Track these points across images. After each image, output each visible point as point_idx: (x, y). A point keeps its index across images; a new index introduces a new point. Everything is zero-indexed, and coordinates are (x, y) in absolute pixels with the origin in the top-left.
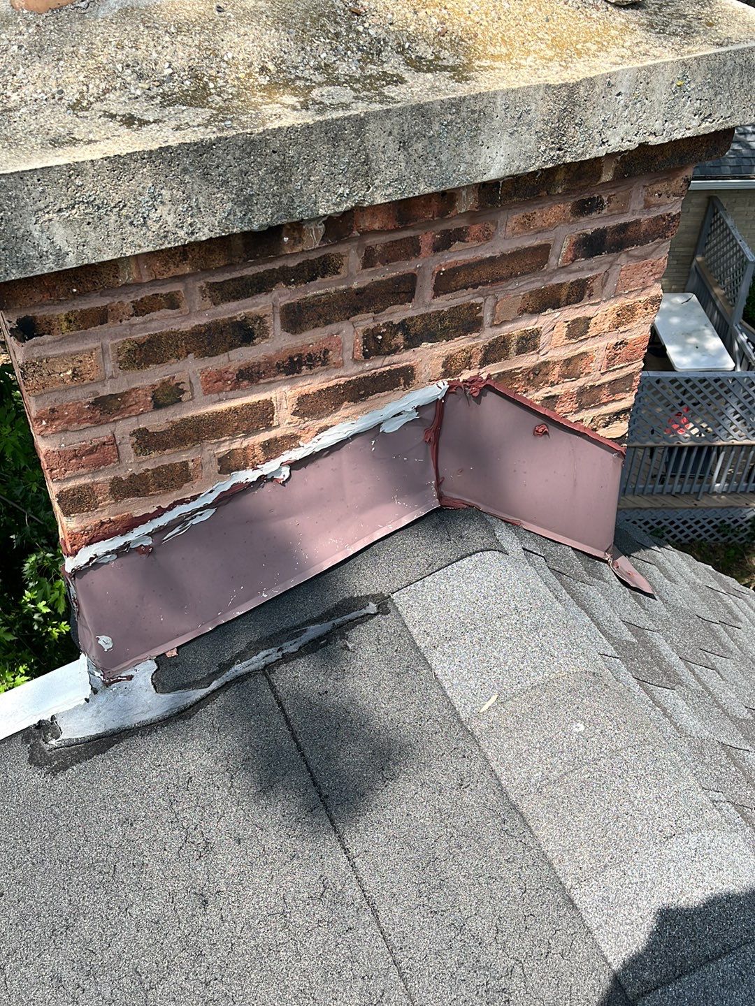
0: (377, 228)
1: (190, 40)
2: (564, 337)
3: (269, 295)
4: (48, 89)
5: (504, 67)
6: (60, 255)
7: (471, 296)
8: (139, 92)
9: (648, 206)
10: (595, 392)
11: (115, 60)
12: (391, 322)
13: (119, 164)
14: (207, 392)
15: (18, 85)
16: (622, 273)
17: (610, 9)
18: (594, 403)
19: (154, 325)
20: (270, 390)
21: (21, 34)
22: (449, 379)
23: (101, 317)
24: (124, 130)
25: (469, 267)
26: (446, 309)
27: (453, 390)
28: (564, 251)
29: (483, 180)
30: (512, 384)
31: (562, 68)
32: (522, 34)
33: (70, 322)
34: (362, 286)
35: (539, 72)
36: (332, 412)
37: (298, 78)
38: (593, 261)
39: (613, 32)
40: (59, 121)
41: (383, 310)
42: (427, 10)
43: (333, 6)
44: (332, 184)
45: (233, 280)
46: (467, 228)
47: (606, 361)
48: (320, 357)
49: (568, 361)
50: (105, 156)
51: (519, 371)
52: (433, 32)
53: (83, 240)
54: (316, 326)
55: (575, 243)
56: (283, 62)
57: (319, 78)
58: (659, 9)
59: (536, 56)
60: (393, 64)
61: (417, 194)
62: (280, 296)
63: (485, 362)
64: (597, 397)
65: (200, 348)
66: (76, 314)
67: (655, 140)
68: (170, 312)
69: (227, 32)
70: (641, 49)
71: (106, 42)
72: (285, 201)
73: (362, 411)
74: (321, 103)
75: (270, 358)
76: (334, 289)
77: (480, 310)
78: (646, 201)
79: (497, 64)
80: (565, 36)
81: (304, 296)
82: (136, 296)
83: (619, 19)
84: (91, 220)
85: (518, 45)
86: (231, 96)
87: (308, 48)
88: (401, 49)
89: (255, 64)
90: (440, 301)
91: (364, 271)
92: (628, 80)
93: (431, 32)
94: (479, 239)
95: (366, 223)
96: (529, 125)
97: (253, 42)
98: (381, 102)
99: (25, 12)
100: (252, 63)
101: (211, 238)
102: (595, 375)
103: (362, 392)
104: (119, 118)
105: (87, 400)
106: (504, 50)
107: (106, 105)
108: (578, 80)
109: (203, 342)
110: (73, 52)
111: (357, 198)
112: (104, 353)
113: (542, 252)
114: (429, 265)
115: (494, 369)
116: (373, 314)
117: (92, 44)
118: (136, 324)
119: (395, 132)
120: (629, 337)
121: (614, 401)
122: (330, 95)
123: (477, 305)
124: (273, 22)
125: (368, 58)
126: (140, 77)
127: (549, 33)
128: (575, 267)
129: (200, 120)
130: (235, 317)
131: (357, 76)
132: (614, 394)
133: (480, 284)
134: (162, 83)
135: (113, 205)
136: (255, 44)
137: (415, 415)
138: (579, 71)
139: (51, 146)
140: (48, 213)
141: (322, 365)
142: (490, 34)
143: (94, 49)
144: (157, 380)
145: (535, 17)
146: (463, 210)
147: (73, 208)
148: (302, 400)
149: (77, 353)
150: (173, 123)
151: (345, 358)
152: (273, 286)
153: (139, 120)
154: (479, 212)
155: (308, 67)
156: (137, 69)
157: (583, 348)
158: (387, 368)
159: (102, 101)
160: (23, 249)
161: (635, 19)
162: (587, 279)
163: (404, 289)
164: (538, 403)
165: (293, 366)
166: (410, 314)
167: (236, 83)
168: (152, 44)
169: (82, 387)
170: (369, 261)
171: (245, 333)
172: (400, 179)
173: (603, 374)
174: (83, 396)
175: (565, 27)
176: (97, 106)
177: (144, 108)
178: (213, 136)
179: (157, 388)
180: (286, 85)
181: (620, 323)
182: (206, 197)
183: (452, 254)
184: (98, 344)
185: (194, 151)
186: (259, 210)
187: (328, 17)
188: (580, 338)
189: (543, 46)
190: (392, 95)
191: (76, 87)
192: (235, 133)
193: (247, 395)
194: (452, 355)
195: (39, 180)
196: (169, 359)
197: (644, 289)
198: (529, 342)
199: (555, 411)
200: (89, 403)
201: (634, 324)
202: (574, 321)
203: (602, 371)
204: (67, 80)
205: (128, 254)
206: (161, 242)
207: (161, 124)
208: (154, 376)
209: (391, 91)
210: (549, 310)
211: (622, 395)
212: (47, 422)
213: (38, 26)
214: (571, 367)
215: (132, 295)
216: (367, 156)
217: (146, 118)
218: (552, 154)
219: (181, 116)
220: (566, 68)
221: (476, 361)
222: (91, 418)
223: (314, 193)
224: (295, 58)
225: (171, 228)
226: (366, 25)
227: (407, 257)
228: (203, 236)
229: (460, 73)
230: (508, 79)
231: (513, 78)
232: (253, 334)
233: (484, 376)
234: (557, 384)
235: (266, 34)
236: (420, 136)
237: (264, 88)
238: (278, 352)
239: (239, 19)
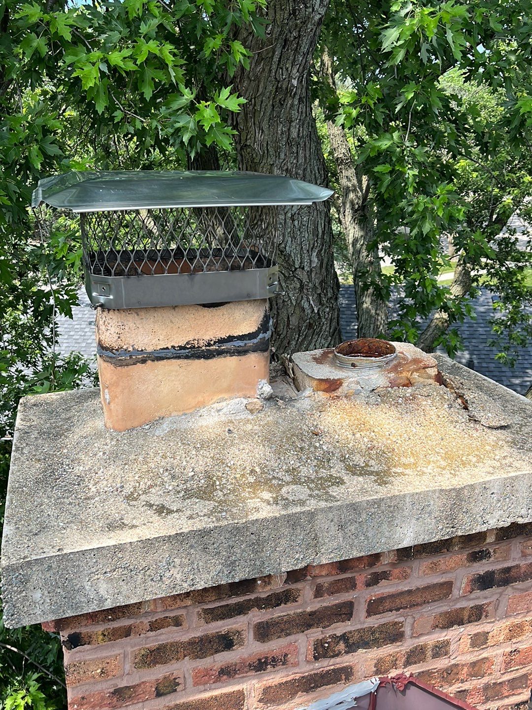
0: (324, 574)
1: (208, 453)
2: (469, 646)
3: (246, 616)
4: (115, 484)
5: (412, 474)
6: (102, 600)
7: (395, 616)
8: (170, 488)
9: (524, 555)
10: (498, 687)
11: (159, 465)
12: (335, 635)
13: (148, 544)
14: (196, 684)
15: (97, 480)
16: (510, 600)
17: (485, 430)
18: (497, 696)
19: (163, 637)
20: (243, 683)
21: (106, 444)
22: (380, 676)
23: (127, 632)
24: (156, 518)
25: (392, 596)
26: (376, 626)
27: (384, 685)
28: (463, 585)
29: (398, 548)
30: (430, 680)
31: (452, 476)
32: (425, 449)
33: (105, 635)
34: (314, 610)
35: (436, 479)
36: (289, 700)
37: (274, 478)
38: (487, 592)
39: (488, 448)
40: (116, 508)
41: (328, 626)
42: (361, 433)
43: (301, 429)
44: (291, 552)
45: (221, 607)
46: (390, 571)
47: (504, 665)
48: (281, 659)
49: (474, 664)
50: (139, 540)
51: (435, 671)
52: (365, 447)
53: (118, 590)
54: (279, 637)
55: (471, 581)
56: (266, 467)
57: (288, 478)
58: (520, 428)
59: (434, 465)
60: (337, 469)
61: (351, 557)
62: (254, 616)
63: (408, 663)
64: (499, 691)
65: (194, 652)
66: (110, 630)
67: (523, 520)
68: (175, 628)
69: (232, 448)
70: (507, 462)
71: (157, 453)
72: (258, 563)
73: (313, 699)
74: (287, 499)
75: (244, 659)
76: (293, 612)
77: (402, 626)
78: (522, 552)
79: (407, 472)
80: (454, 450)
81: (271, 617)
82: (152, 618)
83: (492, 437)
84: (125, 578)
85: (422, 457)
86: (229, 492)
87: (283, 458)
88: (343, 459)
89: (248, 468)
90: (372, 620)
91: (315, 599)
92: (498, 485)
93: (364, 447)
94: (399, 579)
95: (316, 572)
96: (430, 513)
97: (248, 454)
98: (326, 501)
99: (112, 430)
100: (245, 468)
101: (206, 588)
102: (497, 675)
103: (312, 685)
104: (155, 507)
105: (109, 690)
106: (412, 460)
107: (148, 497)
108: (463, 486)
109: (196, 648)
110: (135, 459)
111: (309, 560)
112: (125, 657)
113: (447, 586)
114: (362, 596)
115: (415, 669)
116: (322, 629)
117: (148, 454)
118: (150, 637)
119: (336, 520)
120: (521, 647)
121: (514, 694)
122: (293, 491)
123: (400, 623)
124: (262, 441)
125: (321, 464)
126: (173, 477)
127: (443, 448)
128: (472, 596)
129: (206, 510)
130: (221, 632)
131: (313, 477)
132: (513, 690)
133: (401, 608)
134: (186, 481)
135: (141, 569)
136: (249, 455)
137: (354, 704)
138: (464, 478)
139: (107, 529)
140: (97, 574)
141: (282, 665)
142: (403, 449)
143: (148, 458)
144: (160, 676)
145: (434, 437)
146: (386, 562)
147: (115, 571)
148: (267, 690)
149: (106, 657)
150: (189, 513)
151: (300, 659)
152: (250, 610)
153: (167, 509)
154: (398, 563)
155: (281, 470)
156: (172, 472)
157: (485, 655)
158: (332, 667)
159: (146, 493)
160: (77, 597)
161: (503, 437)
162: (483, 605)
163: (345, 611)
164: (452, 695)
165: (261, 665)
166: (349, 629)
167: (234, 481)
168: (184, 455)
169: (107, 681)
170: (319, 592)
171: (227, 642)
172: (339, 548)
173: (503, 674)
174: (107, 687)
175: (454, 444)
176: (143, 497)
177: (172, 500)
178: (212, 525)
179: (160, 681)
180: (266, 483)
181: (512, 636)
182: (204, 562)
183: (379, 588)
184: (122, 651)
185: (199, 535)
186: (240, 569)
187: (297, 436)
188: (481, 647)
189: (439, 458)
190: (334, 494)
191: (132, 483)
192: (226, 523)
193: (226, 686)
194: (381, 659)
195: (94, 555)
196: (170, 660)
197: (528, 612)
198: (441, 650)
199: (466, 702)
200: (110, 693)
201: (524, 637)
202: (475, 635)
203: (502, 672)
204: (128, 478)
205: (147, 599)
206: (170, 591)
207: (180, 513)
208: (159, 672)
209: (334, 491)
210: (455, 627)
211: (520, 691)
212: (78, 706)
213: (118, 440)
214: (477, 668)
215: (150, 618)
216: (316, 534)
217: (171, 508)
218: (448, 530)
219: (195, 507)
220: (455, 475)
221: (400, 663)
222: (109, 704)
223: (279, 558)
224: (273, 464)
225: (179, 582)
226: (321, 442)
227: (347, 590)
228: (199, 587)
229: (382, 478)
230: (414, 483)
231: (418, 483)
232: (233, 643)
233: (408, 674)
234: (466, 681)
235: (257, 448)
236: (353, 521)
237: (251, 485)
238: (250, 655)
239: (241, 438)
